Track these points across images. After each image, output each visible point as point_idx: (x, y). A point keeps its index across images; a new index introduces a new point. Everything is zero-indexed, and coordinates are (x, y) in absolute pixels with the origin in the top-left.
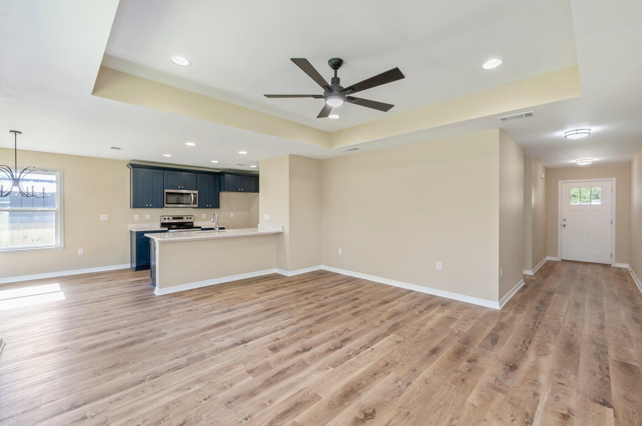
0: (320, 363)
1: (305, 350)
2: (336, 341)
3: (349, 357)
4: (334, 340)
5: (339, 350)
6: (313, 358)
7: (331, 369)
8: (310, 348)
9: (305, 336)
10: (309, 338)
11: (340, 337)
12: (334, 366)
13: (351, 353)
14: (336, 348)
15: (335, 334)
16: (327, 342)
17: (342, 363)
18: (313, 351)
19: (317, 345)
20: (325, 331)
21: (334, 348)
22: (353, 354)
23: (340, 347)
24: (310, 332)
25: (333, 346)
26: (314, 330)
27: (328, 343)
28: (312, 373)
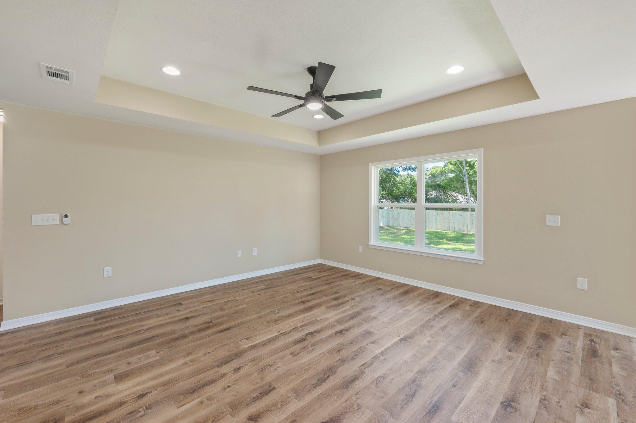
0: (327, 323)
1: (340, 332)
2: (311, 340)
3: (302, 326)
4: (313, 341)
5: (310, 332)
6: (332, 326)
7: (318, 319)
8: (337, 334)
9: (344, 346)
10: (339, 344)
11: (305, 345)
12: (317, 321)
13: (300, 329)
14: (312, 334)
15: (311, 348)
16: (321, 340)
17: (310, 322)
18: (334, 331)
19: (330, 337)
20: (321, 354)
21: (314, 334)
22: (299, 328)
23: (309, 334)
24: (340, 351)
25: (315, 336)
26: (335, 355)
27: (320, 338)
28: (332, 317)
